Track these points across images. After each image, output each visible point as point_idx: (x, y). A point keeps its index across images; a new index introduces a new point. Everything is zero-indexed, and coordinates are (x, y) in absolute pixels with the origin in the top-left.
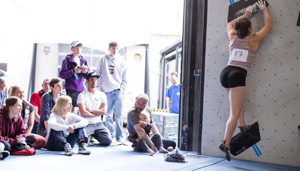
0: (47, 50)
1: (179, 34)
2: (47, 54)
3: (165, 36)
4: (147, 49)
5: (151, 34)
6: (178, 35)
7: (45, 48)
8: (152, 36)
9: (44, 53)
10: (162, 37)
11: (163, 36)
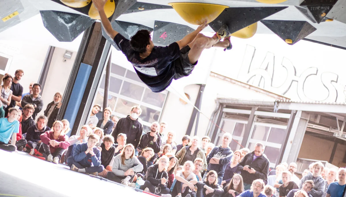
0: (67, 56)
1: (248, 82)
2: (65, 60)
3: (229, 80)
4: (201, 92)
5: (212, 72)
6: (246, 83)
7: (67, 52)
8: (213, 74)
9: (62, 59)
10: (224, 80)
11: (227, 79)
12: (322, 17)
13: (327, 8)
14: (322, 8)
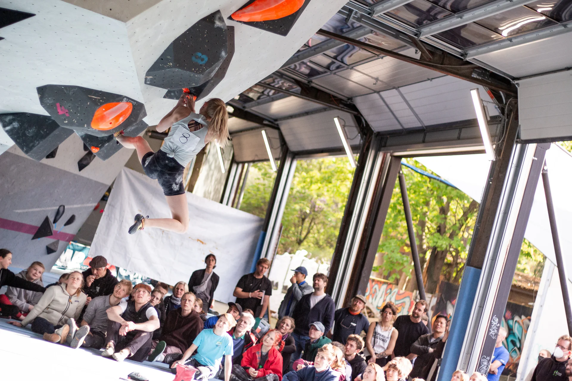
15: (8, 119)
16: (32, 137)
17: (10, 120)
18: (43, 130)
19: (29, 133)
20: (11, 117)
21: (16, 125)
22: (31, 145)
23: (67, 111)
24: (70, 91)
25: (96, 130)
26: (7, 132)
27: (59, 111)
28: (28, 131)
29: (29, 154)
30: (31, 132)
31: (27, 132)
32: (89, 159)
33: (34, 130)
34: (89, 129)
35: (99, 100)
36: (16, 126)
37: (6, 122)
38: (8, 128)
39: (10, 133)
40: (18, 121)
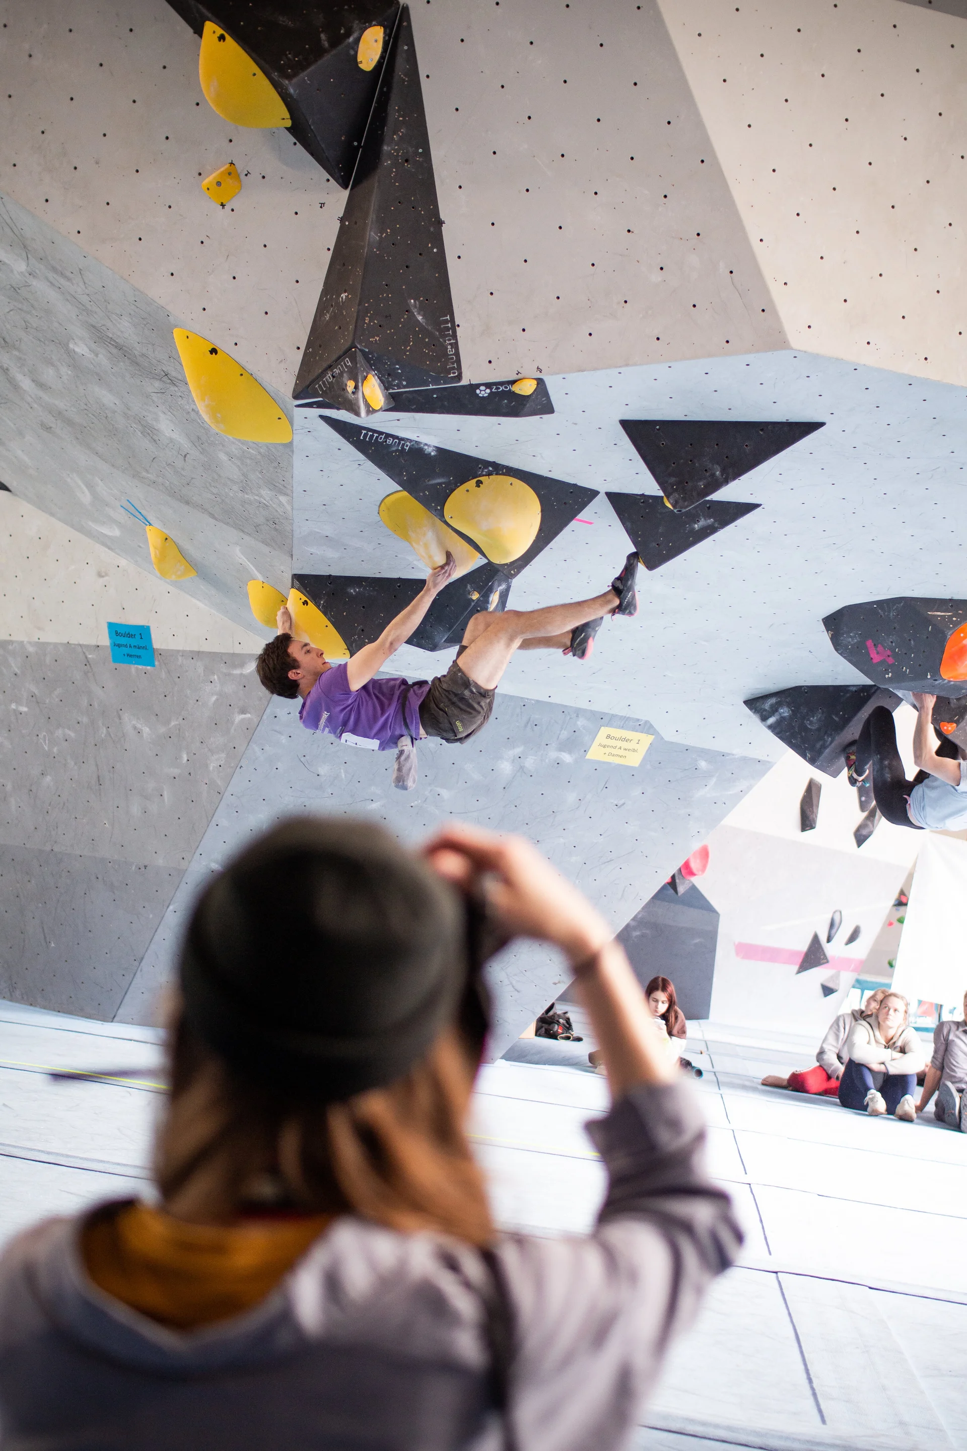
12: (353, 393)
13: (345, 364)
14: (337, 371)
15: (767, 705)
16: (819, 730)
17: (772, 706)
18: (837, 715)
19: (811, 723)
20: (773, 701)
21: (785, 712)
22: (818, 746)
23: (889, 653)
24: (889, 612)
25: (950, 681)
26: (771, 727)
27: (872, 656)
28: (808, 720)
29: (818, 763)
30: (814, 721)
31: (807, 723)
32: (871, 825)
33: (819, 716)
34: (937, 682)
35: (950, 617)
36: (786, 714)
37: (765, 710)
38: (771, 720)
39: (778, 730)
40: (789, 705)
